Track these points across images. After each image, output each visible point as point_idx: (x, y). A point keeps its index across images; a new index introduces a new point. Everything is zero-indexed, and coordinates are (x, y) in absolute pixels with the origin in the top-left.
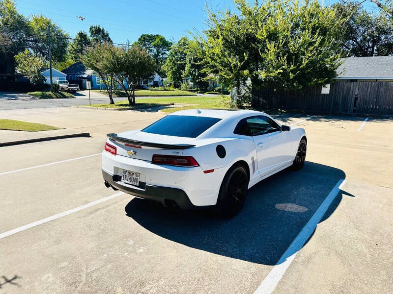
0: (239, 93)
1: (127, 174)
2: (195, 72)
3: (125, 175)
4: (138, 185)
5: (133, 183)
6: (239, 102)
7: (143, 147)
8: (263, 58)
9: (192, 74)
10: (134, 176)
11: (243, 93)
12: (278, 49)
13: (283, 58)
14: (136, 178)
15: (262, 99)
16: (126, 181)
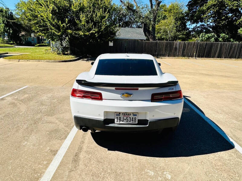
0: (62, 45)
1: (121, 116)
2: (10, 30)
3: (118, 117)
4: (137, 122)
5: (131, 122)
6: (63, 51)
7: (140, 89)
8: (77, 23)
9: (7, 32)
10: (132, 116)
11: (64, 45)
12: (87, 18)
13: (91, 24)
14: (134, 117)
15: (76, 49)
16: (121, 122)
